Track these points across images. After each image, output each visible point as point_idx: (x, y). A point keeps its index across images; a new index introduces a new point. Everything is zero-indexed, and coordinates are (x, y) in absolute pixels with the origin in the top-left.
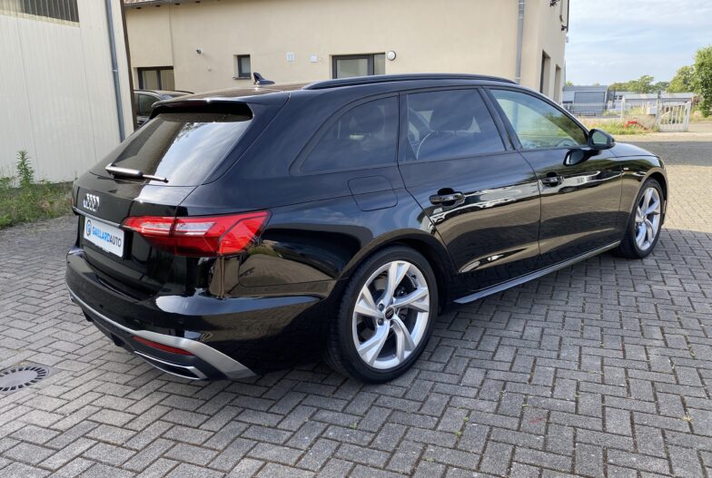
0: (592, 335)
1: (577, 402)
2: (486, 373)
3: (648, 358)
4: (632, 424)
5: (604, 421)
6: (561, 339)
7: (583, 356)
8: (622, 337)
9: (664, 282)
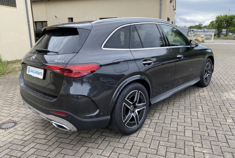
0: (182, 109)
1: (177, 128)
2: (151, 120)
3: (197, 115)
4: (192, 134)
5: (184, 133)
6: (173, 110)
7: (179, 115)
8: (191, 109)
9: (203, 92)
